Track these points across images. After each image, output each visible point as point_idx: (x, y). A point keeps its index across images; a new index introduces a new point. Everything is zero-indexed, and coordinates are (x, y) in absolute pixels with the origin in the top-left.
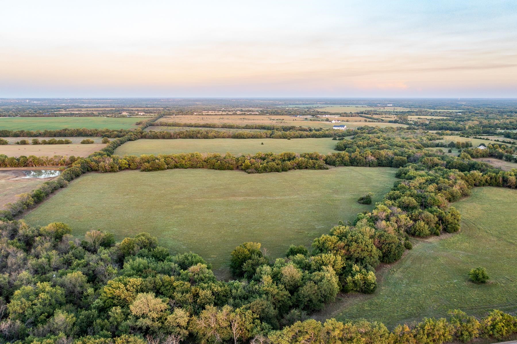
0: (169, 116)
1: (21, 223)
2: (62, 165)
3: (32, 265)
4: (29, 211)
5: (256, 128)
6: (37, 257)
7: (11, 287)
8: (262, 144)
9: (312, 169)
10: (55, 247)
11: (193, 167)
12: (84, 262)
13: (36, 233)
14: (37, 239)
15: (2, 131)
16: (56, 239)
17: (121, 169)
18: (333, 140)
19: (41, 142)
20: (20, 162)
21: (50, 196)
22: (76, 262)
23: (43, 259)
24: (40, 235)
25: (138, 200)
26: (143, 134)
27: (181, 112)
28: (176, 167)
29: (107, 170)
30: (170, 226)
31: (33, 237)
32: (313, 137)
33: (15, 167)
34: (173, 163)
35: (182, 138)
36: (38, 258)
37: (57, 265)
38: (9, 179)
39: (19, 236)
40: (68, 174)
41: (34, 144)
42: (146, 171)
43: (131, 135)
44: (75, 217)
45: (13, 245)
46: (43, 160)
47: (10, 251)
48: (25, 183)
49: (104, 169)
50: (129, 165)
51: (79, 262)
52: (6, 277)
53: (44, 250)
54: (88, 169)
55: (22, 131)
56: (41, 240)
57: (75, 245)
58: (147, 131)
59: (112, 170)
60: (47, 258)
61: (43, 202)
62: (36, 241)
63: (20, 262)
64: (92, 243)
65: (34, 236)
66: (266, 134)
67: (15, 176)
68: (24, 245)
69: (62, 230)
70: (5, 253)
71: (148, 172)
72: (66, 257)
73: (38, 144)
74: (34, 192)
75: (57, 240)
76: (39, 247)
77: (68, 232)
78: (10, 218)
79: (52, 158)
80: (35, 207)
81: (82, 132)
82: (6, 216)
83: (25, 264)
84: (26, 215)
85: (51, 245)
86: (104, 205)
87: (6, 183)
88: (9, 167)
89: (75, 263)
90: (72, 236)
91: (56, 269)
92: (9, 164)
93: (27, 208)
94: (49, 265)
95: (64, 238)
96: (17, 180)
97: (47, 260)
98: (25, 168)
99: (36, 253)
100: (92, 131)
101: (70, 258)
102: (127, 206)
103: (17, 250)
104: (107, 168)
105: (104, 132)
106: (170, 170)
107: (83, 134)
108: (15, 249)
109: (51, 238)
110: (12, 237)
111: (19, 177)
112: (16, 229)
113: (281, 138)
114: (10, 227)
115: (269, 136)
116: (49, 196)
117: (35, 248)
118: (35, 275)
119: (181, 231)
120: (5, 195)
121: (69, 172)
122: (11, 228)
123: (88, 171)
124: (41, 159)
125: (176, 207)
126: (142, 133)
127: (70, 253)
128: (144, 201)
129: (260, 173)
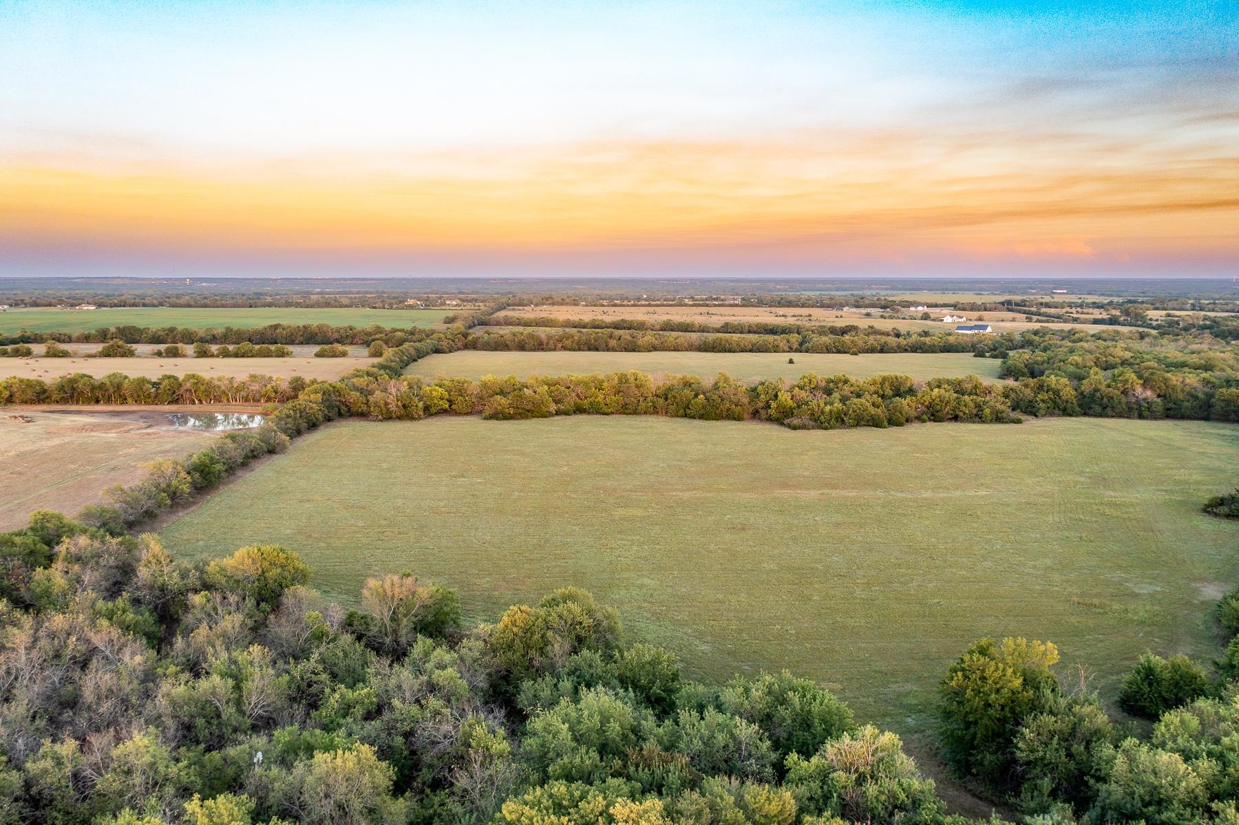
0: (521, 308)
1: (147, 547)
2: (269, 399)
3: (174, 703)
4: (178, 512)
5: (749, 332)
6: (195, 668)
7: (85, 798)
8: (791, 362)
9: (974, 422)
10: (257, 632)
11: (626, 410)
12: (368, 695)
13: (193, 579)
14: (197, 599)
15: (124, 328)
16: (258, 604)
17: (430, 411)
18: (975, 356)
19: (215, 353)
20: (160, 391)
21: (239, 473)
22: (337, 696)
23: (216, 679)
24: (207, 586)
25: (497, 490)
26: (470, 338)
27: (548, 300)
28: (579, 410)
29: (391, 412)
30: (628, 570)
31: (183, 593)
32: (915, 351)
33: (146, 403)
34: (571, 399)
35: (570, 350)
36: (197, 675)
37: (269, 705)
38: (128, 431)
39: (138, 589)
40: (288, 416)
41: (198, 357)
42: (497, 419)
43: (440, 339)
44: (314, 536)
45: (110, 619)
46: (219, 387)
47: (97, 640)
48: (169, 440)
49: (384, 411)
50: (451, 402)
51: (351, 695)
52: (64, 753)
53: (218, 643)
54: (339, 410)
55: (172, 330)
56: (209, 605)
57: (327, 627)
58: (478, 332)
59: (405, 413)
60: (231, 677)
61: (217, 488)
62: (194, 607)
63: (129, 687)
64: (387, 622)
65: (188, 591)
66: (788, 342)
67: (144, 425)
68: (151, 620)
69: (279, 570)
70: (82, 648)
71: (505, 422)
72: (298, 670)
73: (208, 357)
74: (195, 458)
75: (263, 605)
76: (203, 630)
77: (301, 577)
78: (118, 530)
79: (243, 383)
80: (194, 503)
81: (317, 334)
82: (104, 524)
83: (147, 695)
84: (165, 525)
85: (243, 624)
86: (400, 502)
87: (119, 440)
88: (132, 404)
89: (334, 700)
90: (315, 593)
91: (265, 724)
92: (132, 396)
93: (169, 502)
94: (238, 703)
95: (288, 600)
96: (148, 434)
97: (231, 682)
98: (174, 407)
99: (191, 650)
100: (342, 331)
101: (314, 678)
102: (469, 507)
103: (123, 640)
104: (393, 407)
105: (369, 334)
106: (564, 417)
107: (319, 338)
108: (116, 633)
109: (244, 599)
110: (114, 591)
111: (155, 428)
112: (130, 565)
113: (829, 351)
114: (110, 555)
115: (795, 346)
116: (234, 474)
117: (187, 632)
118: (183, 749)
119: (669, 590)
120: (113, 469)
121: (291, 412)
122: (112, 561)
123: (340, 415)
124: (217, 383)
125: (619, 513)
126: (465, 336)
127: (315, 656)
128: (517, 494)
129: (826, 429)
